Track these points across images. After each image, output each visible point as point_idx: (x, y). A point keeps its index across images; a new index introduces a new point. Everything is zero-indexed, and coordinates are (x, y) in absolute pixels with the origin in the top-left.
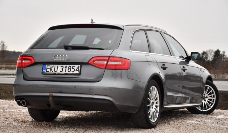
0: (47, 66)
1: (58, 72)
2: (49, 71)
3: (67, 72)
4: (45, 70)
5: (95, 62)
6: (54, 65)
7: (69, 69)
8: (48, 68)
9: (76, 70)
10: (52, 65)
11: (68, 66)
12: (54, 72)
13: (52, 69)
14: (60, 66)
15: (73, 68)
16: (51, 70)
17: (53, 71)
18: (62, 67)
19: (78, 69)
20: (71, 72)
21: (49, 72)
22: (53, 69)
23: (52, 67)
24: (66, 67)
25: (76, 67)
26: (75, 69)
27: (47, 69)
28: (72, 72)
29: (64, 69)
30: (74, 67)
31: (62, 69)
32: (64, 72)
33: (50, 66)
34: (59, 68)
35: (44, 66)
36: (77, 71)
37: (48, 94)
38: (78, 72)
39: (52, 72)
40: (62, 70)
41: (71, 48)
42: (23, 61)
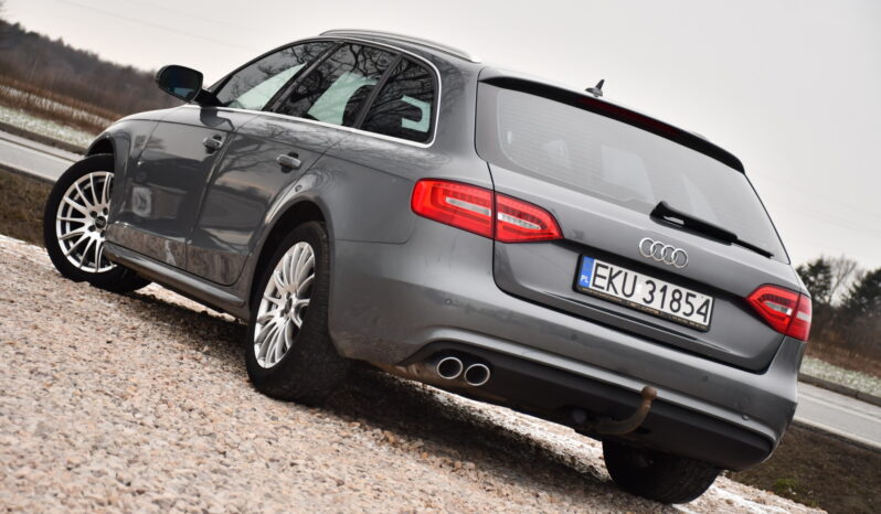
0: (598, 265)
1: (637, 299)
2: (603, 288)
3: (667, 309)
4: (589, 280)
5: (768, 304)
6: (624, 270)
7: (674, 300)
8: (598, 273)
9: (699, 312)
10: (616, 269)
11: (671, 287)
12: (621, 295)
13: (614, 281)
14: (643, 278)
15: (687, 302)
16: (611, 287)
17: (619, 289)
19: (703, 311)
20: (680, 314)
21: (605, 291)
22: (618, 281)
23: (614, 273)
24: (664, 290)
25: (700, 299)
26: (692, 308)
27: (596, 275)
28: (685, 314)
29: (658, 295)
30: (690, 299)
31: (651, 293)
32: (656, 305)
33: (607, 267)
34: (639, 286)
35: (586, 260)
36: (702, 317)
37: (638, 387)
38: (705, 321)
39: (614, 294)
40: (649, 298)
41: (682, 222)
42: (500, 216)
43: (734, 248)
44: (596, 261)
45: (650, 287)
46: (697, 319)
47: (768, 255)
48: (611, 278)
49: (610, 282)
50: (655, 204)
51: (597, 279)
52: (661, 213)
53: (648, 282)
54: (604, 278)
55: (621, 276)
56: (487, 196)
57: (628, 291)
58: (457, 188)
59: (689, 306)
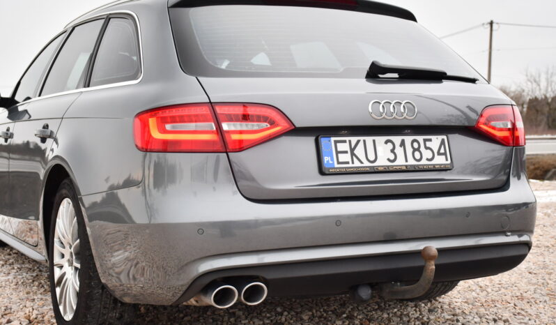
0: (336, 142)
1: (382, 162)
2: (348, 163)
3: (411, 162)
4: (332, 160)
6: (362, 138)
7: (415, 150)
8: (339, 150)
9: (439, 154)
10: (354, 139)
11: (408, 139)
12: (366, 164)
13: (356, 152)
14: (380, 140)
15: (427, 148)
16: (355, 158)
17: (363, 158)
19: (442, 151)
20: (424, 162)
21: (351, 165)
22: (359, 151)
23: (353, 146)
24: (403, 144)
25: (436, 141)
26: (432, 150)
27: (338, 153)
28: (428, 159)
29: (399, 151)
30: (428, 144)
31: (393, 151)
32: (400, 162)
33: (345, 142)
34: (380, 149)
35: (324, 141)
36: (444, 157)
38: (447, 160)
39: (360, 164)
40: (392, 157)
41: (396, 75)
42: (225, 126)
43: (446, 84)
44: (333, 139)
45: (390, 146)
46: (440, 160)
47: (473, 81)
48: (352, 150)
49: (353, 154)
50: (367, 67)
51: (340, 155)
52: (375, 73)
53: (387, 142)
54: (346, 152)
55: (361, 145)
56: (206, 111)
57: (372, 157)
58: (174, 112)
59: (429, 151)
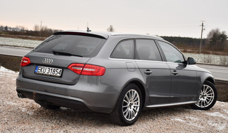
0: (39, 67)
1: (46, 73)
3: (52, 74)
4: (37, 71)
5: (73, 68)
6: (44, 67)
7: (54, 71)
8: (39, 69)
9: (59, 73)
10: (42, 67)
12: (43, 73)
15: (56, 71)
18: (49, 69)
19: (60, 73)
20: (55, 74)
21: (40, 73)
22: (42, 70)
24: (52, 70)
25: (59, 70)
29: (50, 71)
31: (49, 71)
32: (50, 73)
33: (40, 67)
35: (37, 66)
38: (60, 75)
43: (72, 57)
46: (58, 75)
48: (41, 69)
49: (41, 70)
53: (48, 69)
57: (44, 72)
